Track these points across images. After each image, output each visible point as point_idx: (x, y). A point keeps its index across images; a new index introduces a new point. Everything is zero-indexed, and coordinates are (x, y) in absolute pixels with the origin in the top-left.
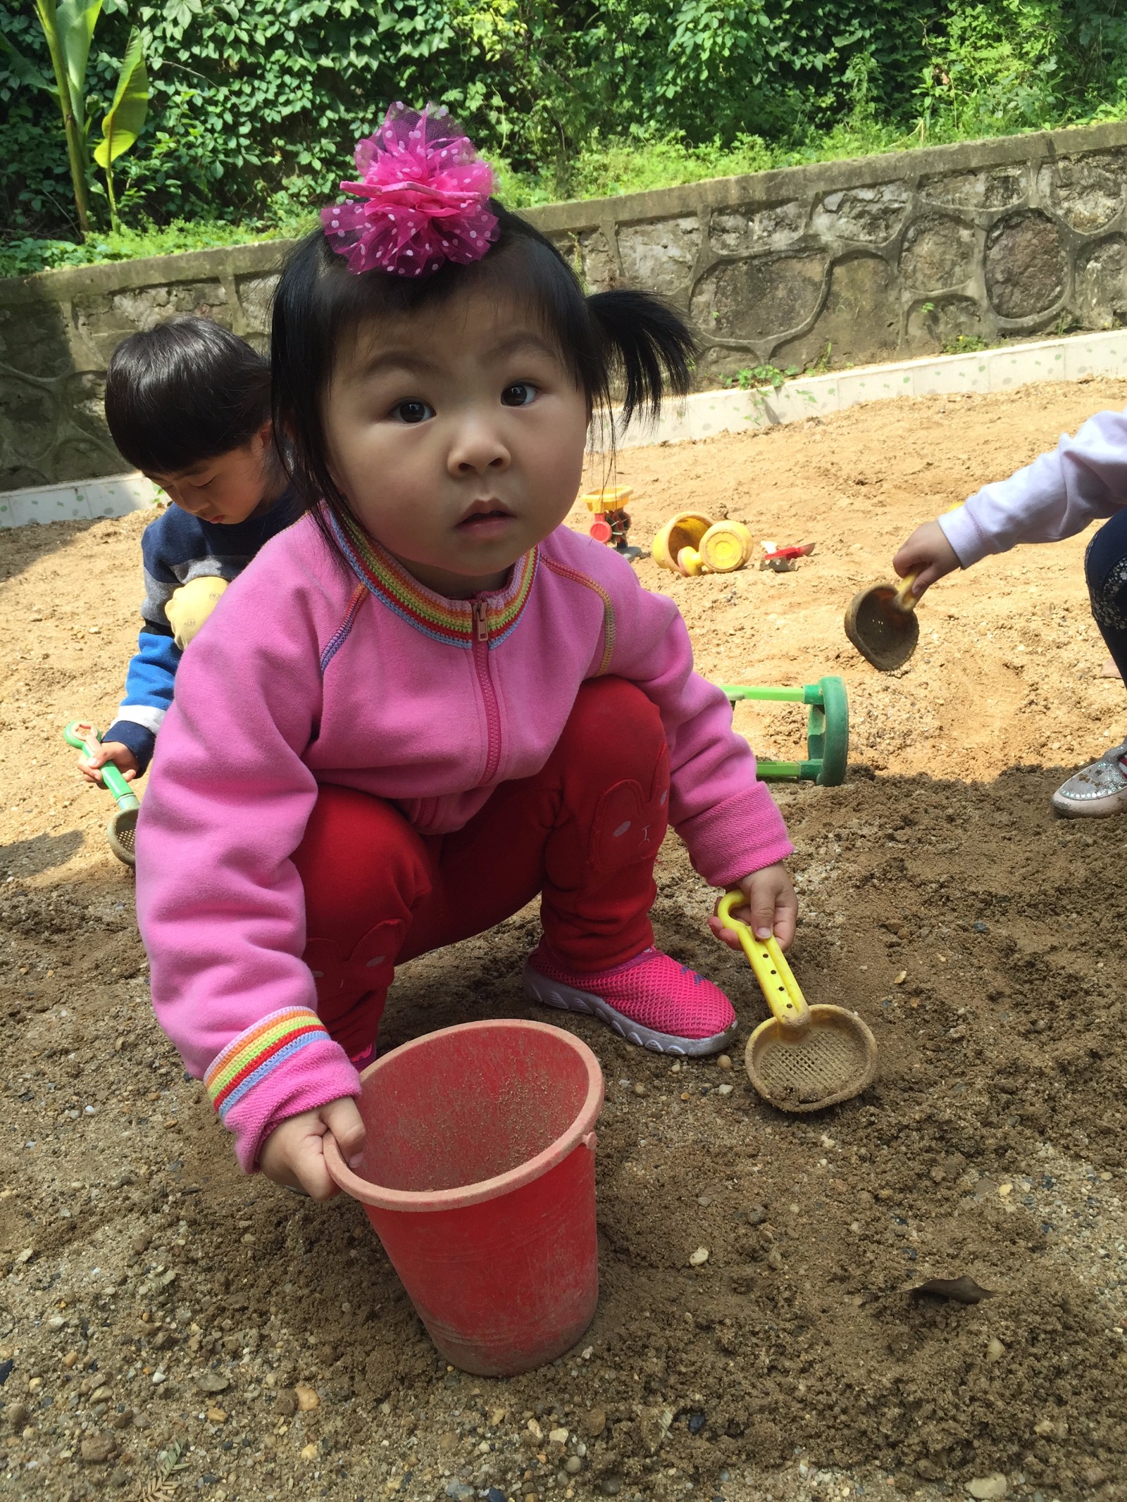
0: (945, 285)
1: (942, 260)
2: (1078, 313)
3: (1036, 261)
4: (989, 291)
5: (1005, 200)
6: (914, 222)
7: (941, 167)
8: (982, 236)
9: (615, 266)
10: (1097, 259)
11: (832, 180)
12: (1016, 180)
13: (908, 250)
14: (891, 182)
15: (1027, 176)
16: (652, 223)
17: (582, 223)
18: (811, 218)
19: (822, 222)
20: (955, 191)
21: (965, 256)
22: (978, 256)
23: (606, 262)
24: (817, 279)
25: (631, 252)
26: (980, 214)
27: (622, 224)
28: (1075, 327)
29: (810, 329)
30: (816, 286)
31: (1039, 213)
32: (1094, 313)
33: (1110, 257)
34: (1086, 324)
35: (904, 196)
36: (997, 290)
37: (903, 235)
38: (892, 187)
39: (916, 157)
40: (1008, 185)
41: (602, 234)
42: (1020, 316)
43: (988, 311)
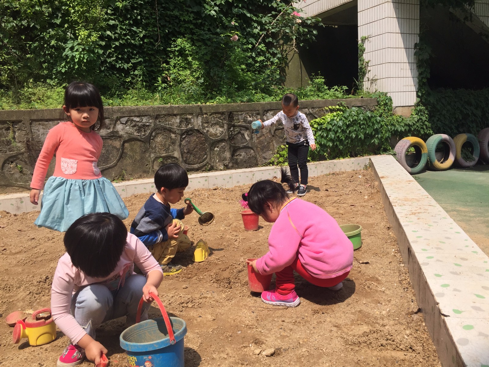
0: (166, 152)
1: (165, 144)
2: (212, 164)
3: (198, 147)
4: (182, 155)
5: (187, 126)
6: (154, 130)
7: (164, 112)
8: (179, 137)
9: (30, 136)
10: (218, 147)
11: (123, 113)
12: (190, 119)
13: (152, 139)
14: (146, 116)
15: (194, 118)
16: (47, 121)
17: (14, 118)
18: (115, 125)
19: (119, 127)
20: (169, 121)
21: (173, 143)
22: (178, 143)
23: (25, 135)
24: (118, 147)
25: (37, 131)
26: (178, 130)
27: (33, 120)
28: (212, 169)
29: (116, 165)
30: (118, 150)
31: (198, 131)
32: (218, 165)
33: (222, 147)
34: (215, 168)
35: (151, 121)
36: (185, 155)
37: (151, 134)
38: (146, 118)
39: (155, 108)
40: (188, 121)
41: (24, 124)
42: (193, 165)
43: (182, 162)
